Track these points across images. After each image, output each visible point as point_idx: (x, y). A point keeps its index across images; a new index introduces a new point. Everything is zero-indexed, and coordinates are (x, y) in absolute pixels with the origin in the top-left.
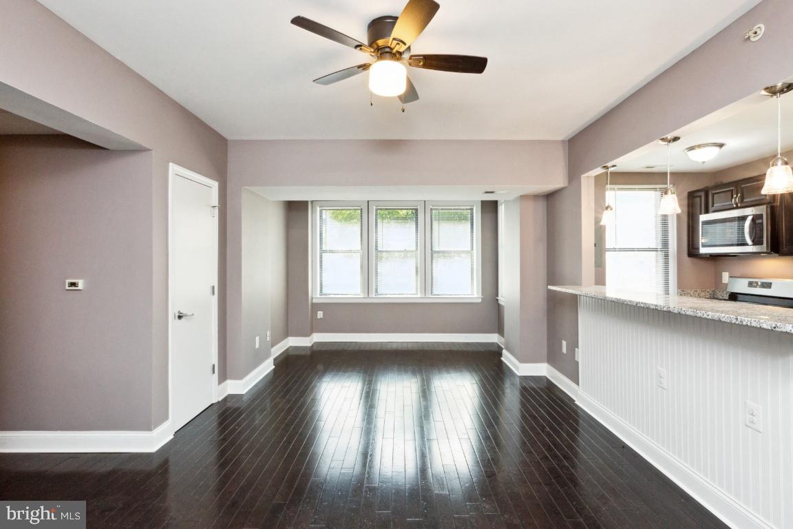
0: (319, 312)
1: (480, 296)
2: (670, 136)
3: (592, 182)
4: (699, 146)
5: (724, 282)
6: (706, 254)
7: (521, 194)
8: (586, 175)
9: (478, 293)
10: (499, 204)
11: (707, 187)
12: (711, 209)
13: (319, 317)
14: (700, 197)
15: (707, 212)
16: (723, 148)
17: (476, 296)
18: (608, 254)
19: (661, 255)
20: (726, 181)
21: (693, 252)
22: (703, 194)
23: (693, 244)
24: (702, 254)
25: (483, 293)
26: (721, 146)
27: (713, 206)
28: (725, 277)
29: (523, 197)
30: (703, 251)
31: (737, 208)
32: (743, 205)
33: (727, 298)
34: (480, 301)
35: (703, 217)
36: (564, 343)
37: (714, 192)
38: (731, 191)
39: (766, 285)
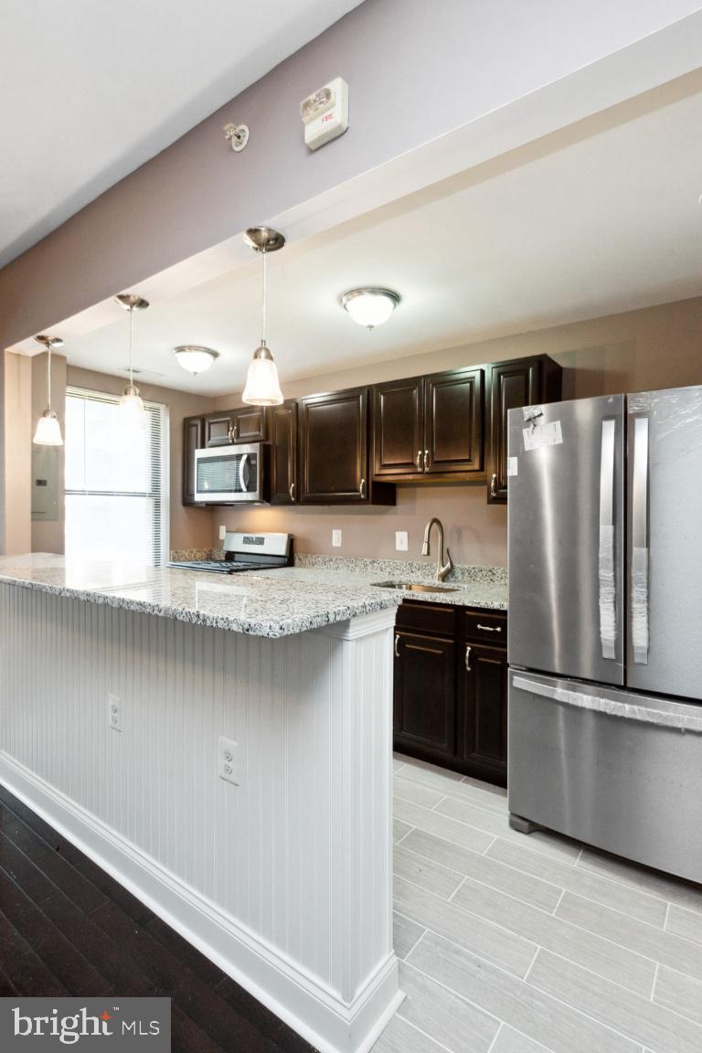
4: (191, 348)
5: (221, 538)
6: (202, 502)
11: (204, 415)
12: (207, 443)
14: (197, 426)
15: (203, 446)
16: (217, 359)
19: (151, 502)
20: (223, 408)
21: (187, 500)
22: (199, 423)
23: (188, 490)
24: (197, 503)
26: (215, 355)
27: (209, 439)
28: (223, 529)
30: (198, 497)
31: (233, 444)
32: (240, 441)
33: (224, 559)
35: (199, 453)
37: (211, 421)
38: (228, 421)
39: (260, 541)
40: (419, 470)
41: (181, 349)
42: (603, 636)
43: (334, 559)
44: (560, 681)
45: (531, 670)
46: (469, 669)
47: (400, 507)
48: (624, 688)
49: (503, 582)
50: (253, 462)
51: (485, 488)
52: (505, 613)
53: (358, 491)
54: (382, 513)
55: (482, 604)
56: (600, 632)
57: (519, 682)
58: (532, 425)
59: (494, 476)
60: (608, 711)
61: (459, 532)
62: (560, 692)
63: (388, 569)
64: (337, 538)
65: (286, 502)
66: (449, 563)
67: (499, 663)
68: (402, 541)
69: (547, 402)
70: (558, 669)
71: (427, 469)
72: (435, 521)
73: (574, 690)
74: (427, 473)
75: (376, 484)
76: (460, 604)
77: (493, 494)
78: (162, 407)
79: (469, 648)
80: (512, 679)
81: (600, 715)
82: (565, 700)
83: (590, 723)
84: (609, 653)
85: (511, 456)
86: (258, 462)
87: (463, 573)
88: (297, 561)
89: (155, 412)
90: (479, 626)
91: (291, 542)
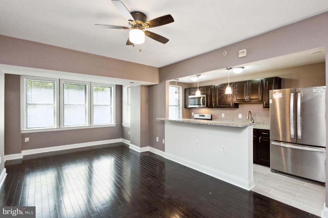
0: (26, 138)
1: (115, 124)
2: (198, 74)
3: (169, 83)
7: (142, 84)
8: (167, 81)
9: (114, 123)
10: (123, 86)
12: (191, 94)
13: (26, 141)
15: (190, 95)
17: (113, 124)
18: (169, 107)
19: (178, 107)
20: (193, 86)
21: (186, 107)
22: (189, 90)
23: (186, 104)
25: (116, 122)
28: (193, 114)
29: (142, 86)
30: (190, 106)
34: (115, 126)
35: (190, 97)
36: (157, 138)
37: (192, 90)
39: (204, 116)
40: (246, 101)
42: (291, 134)
43: (223, 120)
44: (282, 143)
45: (275, 141)
46: (260, 142)
47: (239, 108)
48: (296, 143)
49: (266, 125)
50: (204, 99)
51: (263, 104)
52: (269, 130)
53: (231, 105)
54: (234, 110)
55: (263, 129)
56: (290, 133)
57: (273, 143)
58: (275, 94)
59: (265, 102)
60: (292, 148)
61: (255, 114)
62: (282, 144)
64: (223, 115)
65: (212, 107)
66: (253, 121)
67: (267, 140)
68: (240, 116)
69: (278, 89)
70: (281, 140)
71: (248, 100)
72: (250, 112)
73: (285, 144)
75: (235, 104)
76: (258, 128)
77: (265, 106)
78: (180, 87)
79: (260, 138)
80: (271, 143)
81: (291, 148)
82: (283, 146)
83: (289, 150)
84: (293, 137)
85: (271, 99)
87: (256, 123)
90: (263, 133)
91: (212, 116)
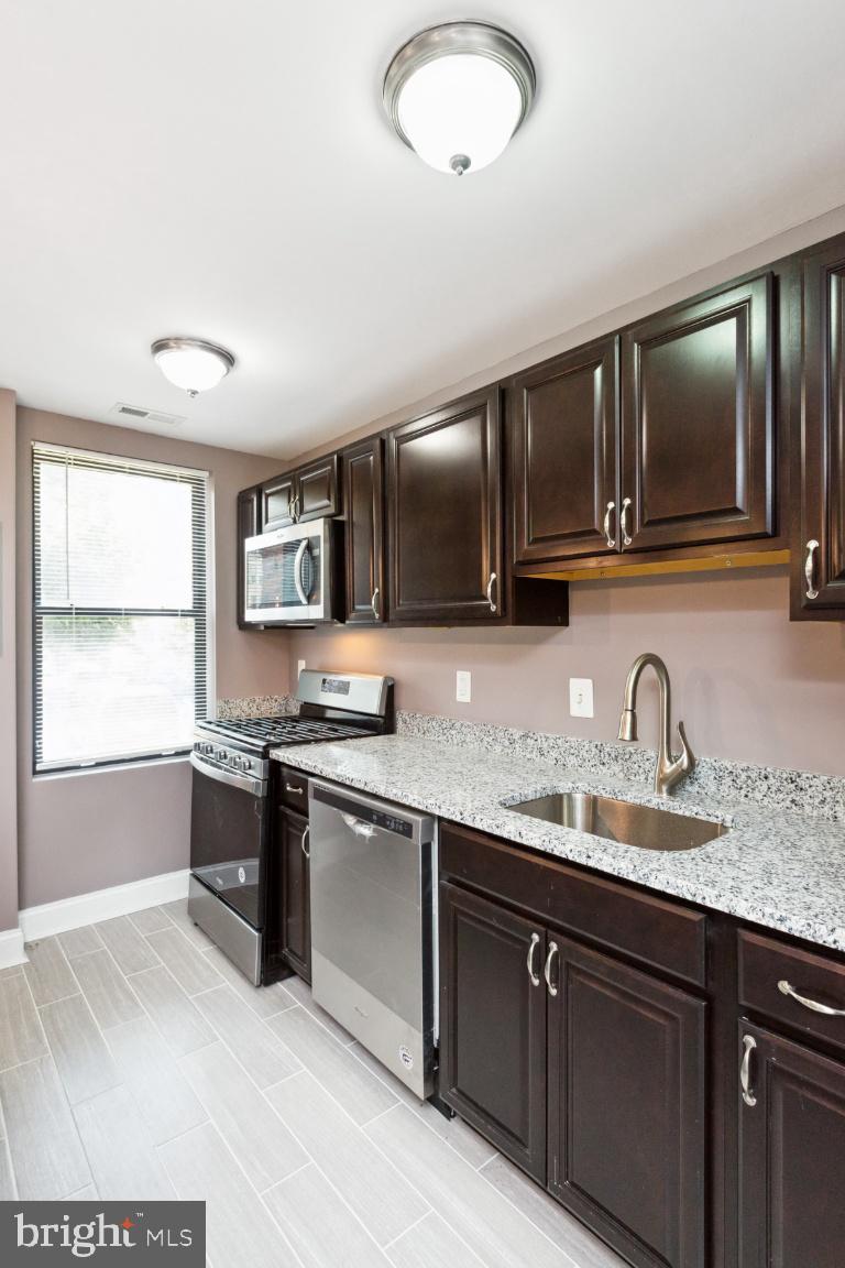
6: (258, 623)
11: (259, 483)
14: (252, 502)
15: (259, 531)
21: (242, 620)
22: (253, 498)
24: (253, 624)
27: (267, 522)
28: (302, 665)
31: (295, 522)
32: (302, 517)
35: (249, 545)
37: (268, 492)
38: (288, 488)
39: (344, 688)
40: (611, 544)
41: (160, 346)
43: (458, 725)
46: (751, 1102)
47: (577, 627)
50: (316, 552)
53: (485, 599)
54: (539, 641)
59: (814, 544)
61: (707, 683)
63: (554, 754)
64: (463, 686)
65: (370, 623)
66: (685, 756)
68: (581, 697)
71: (628, 541)
72: (651, 660)
74: (629, 551)
75: (522, 583)
78: (204, 475)
79: (749, 1040)
86: (322, 552)
88: (400, 725)
89: (198, 484)
91: (390, 693)
